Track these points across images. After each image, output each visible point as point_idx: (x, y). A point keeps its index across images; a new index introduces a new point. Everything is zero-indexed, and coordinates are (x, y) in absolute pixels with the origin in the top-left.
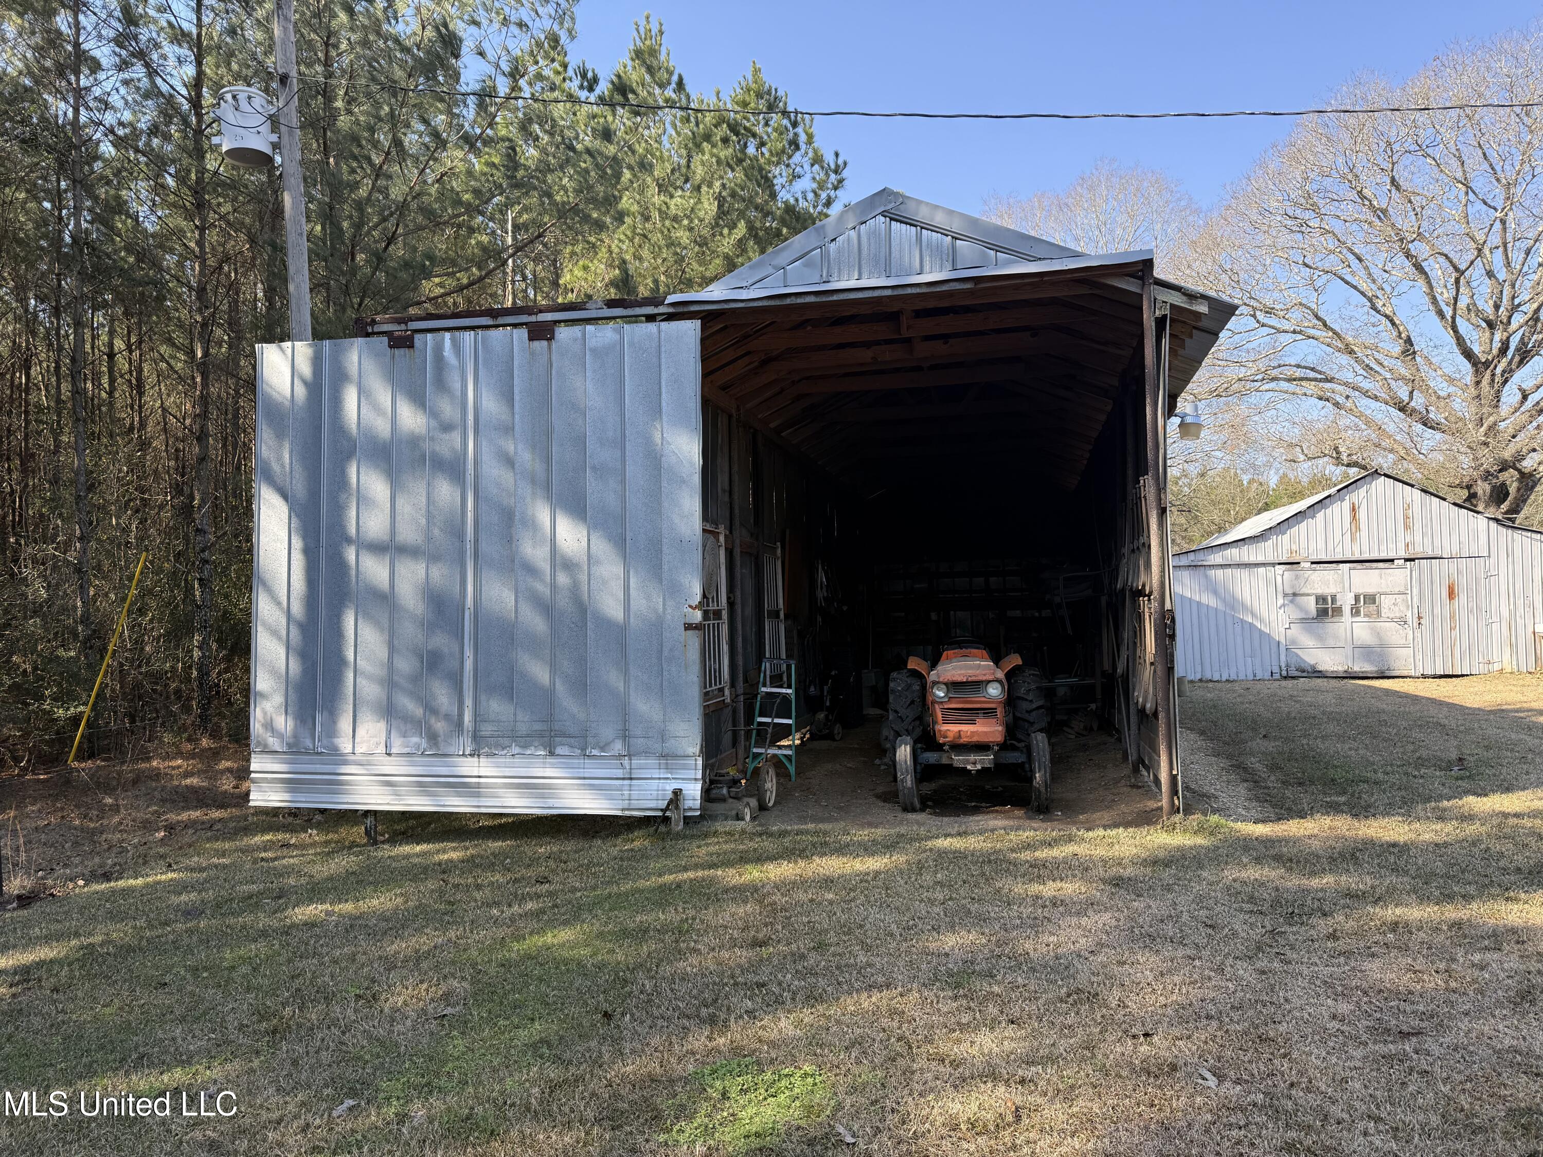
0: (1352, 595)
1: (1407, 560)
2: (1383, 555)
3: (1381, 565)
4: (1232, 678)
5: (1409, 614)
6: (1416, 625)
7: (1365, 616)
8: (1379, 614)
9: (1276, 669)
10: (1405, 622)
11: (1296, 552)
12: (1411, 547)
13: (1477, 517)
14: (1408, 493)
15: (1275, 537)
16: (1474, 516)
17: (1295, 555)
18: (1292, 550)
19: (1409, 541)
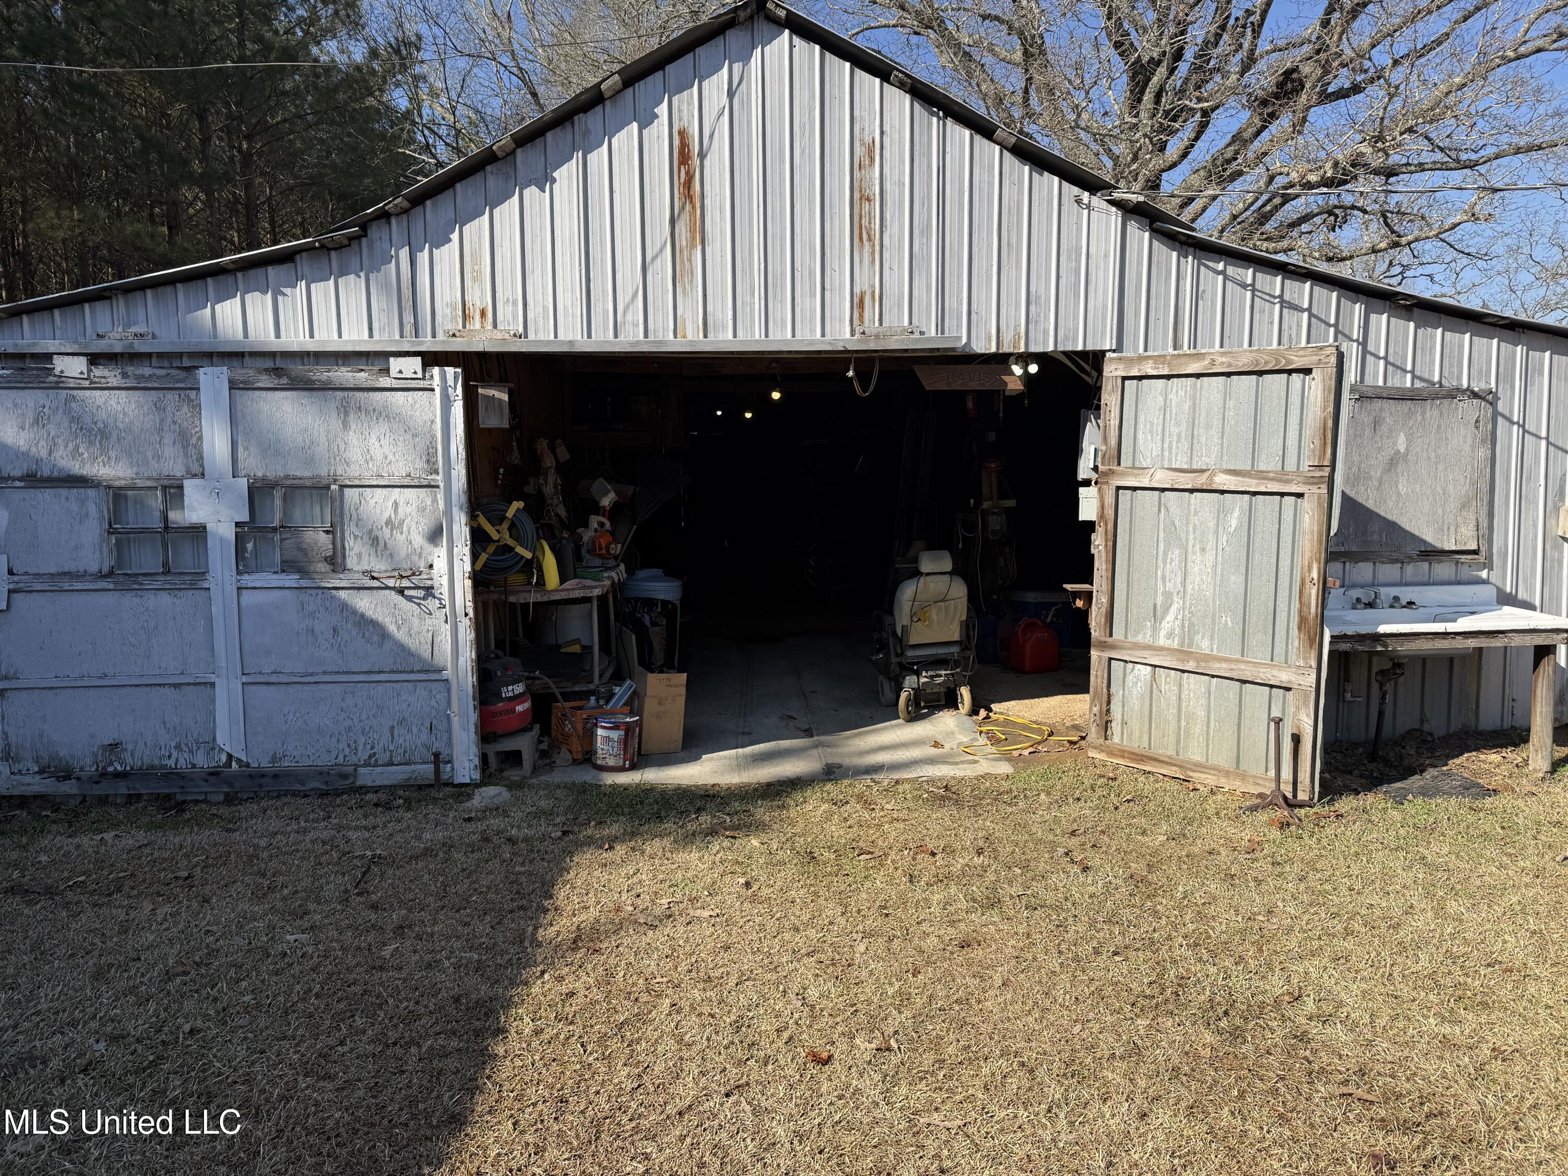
0: (240, 485)
8: (336, 558)
11: (483, 313)
12: (871, 312)
13: (1088, 207)
14: (871, 101)
15: (404, 253)
16: (1079, 201)
17: (478, 326)
18: (469, 304)
19: (866, 287)
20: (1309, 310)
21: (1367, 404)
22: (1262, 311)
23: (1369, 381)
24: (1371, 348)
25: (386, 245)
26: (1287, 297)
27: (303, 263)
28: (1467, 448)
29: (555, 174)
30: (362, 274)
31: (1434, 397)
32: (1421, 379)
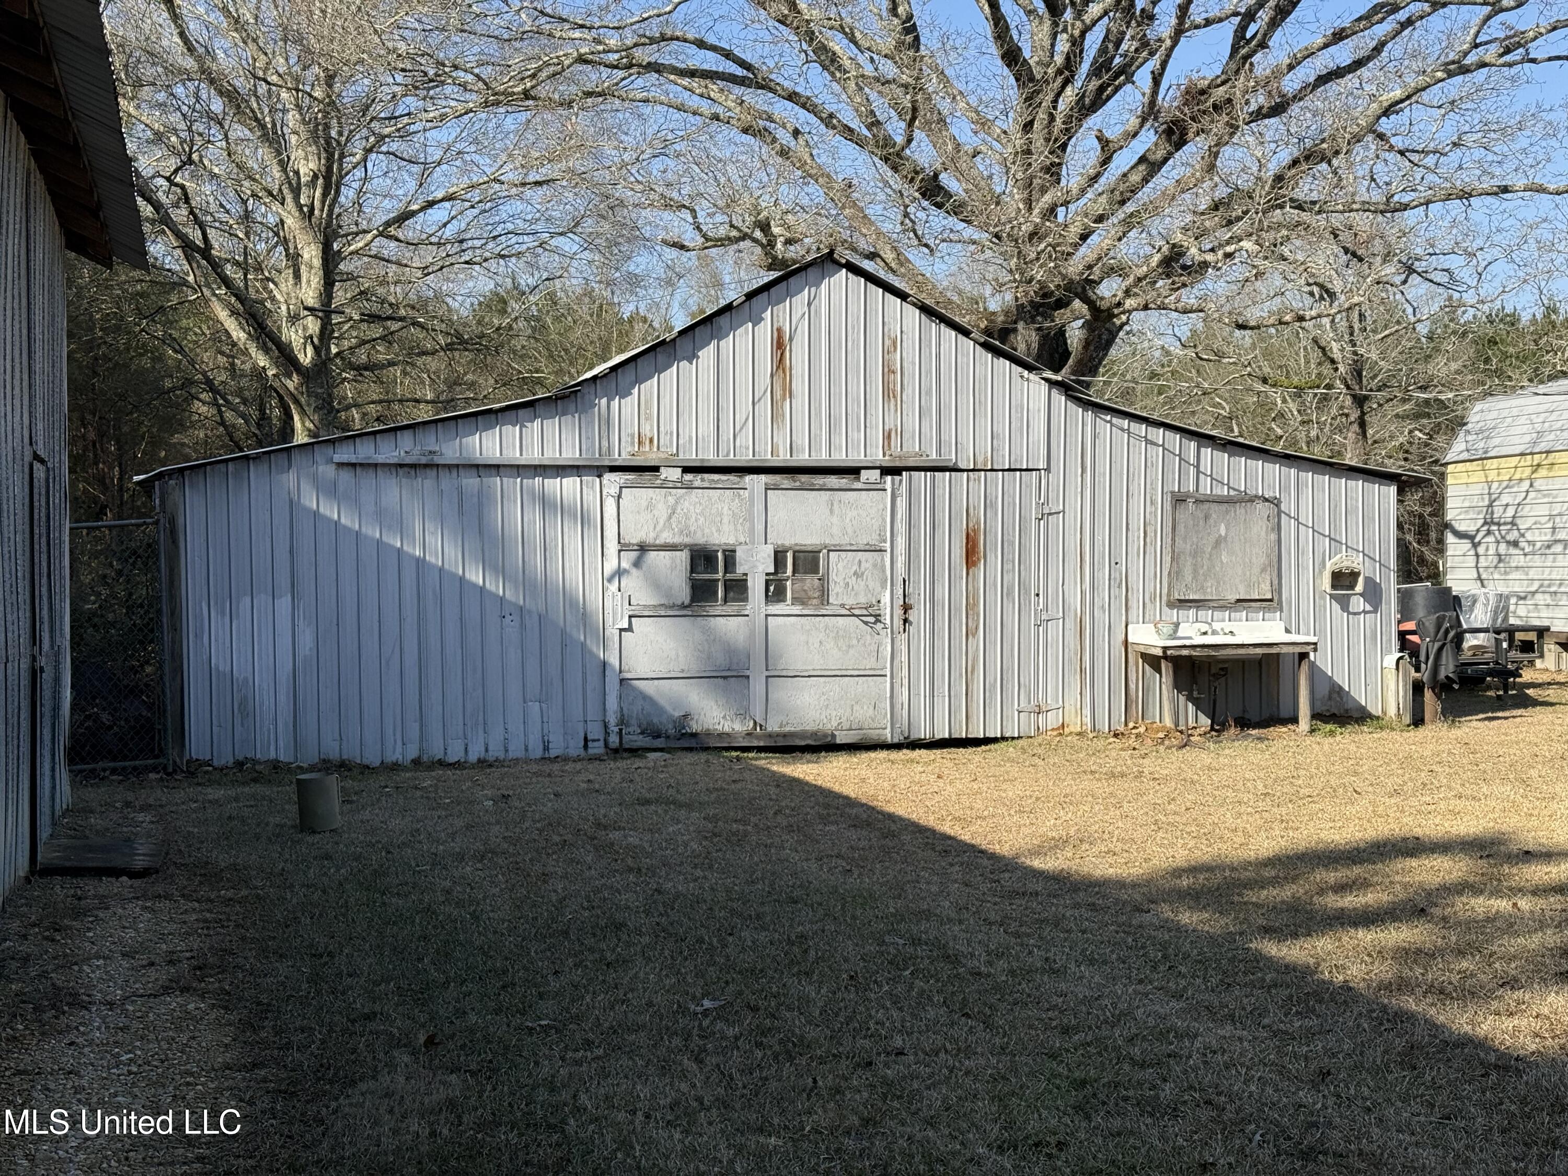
0: (769, 550)
1: (887, 471)
2: (840, 457)
3: (833, 481)
4: (496, 752)
5: (886, 599)
6: (898, 623)
7: (795, 600)
8: (824, 596)
9: (595, 732)
10: (878, 618)
11: (651, 440)
12: (895, 441)
13: (1028, 380)
14: (895, 312)
15: (604, 401)
16: (1022, 377)
17: (647, 449)
18: (642, 435)
19: (892, 426)
20: (1163, 445)
21: (1200, 505)
22: (1135, 446)
23: (1201, 491)
24: (1202, 469)
25: (593, 397)
26: (1149, 437)
27: (540, 408)
28: (1263, 534)
29: (700, 354)
30: (577, 415)
31: (1241, 501)
32: (1234, 489)
